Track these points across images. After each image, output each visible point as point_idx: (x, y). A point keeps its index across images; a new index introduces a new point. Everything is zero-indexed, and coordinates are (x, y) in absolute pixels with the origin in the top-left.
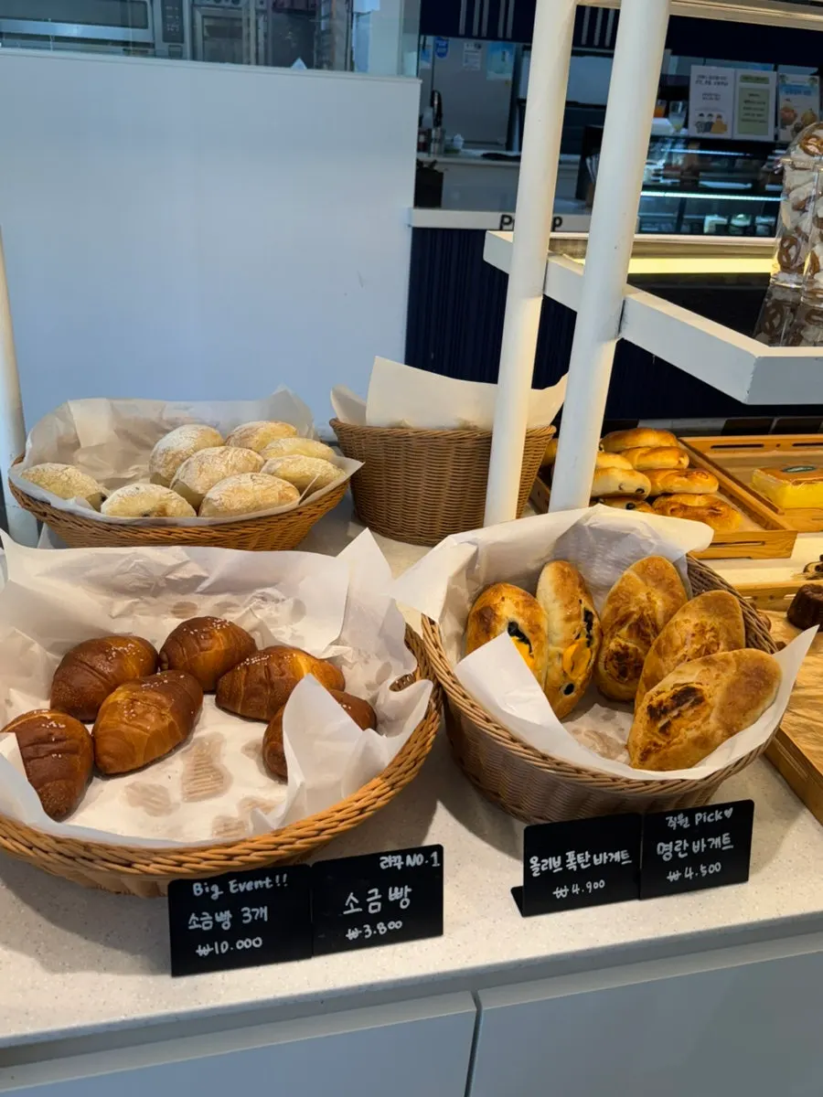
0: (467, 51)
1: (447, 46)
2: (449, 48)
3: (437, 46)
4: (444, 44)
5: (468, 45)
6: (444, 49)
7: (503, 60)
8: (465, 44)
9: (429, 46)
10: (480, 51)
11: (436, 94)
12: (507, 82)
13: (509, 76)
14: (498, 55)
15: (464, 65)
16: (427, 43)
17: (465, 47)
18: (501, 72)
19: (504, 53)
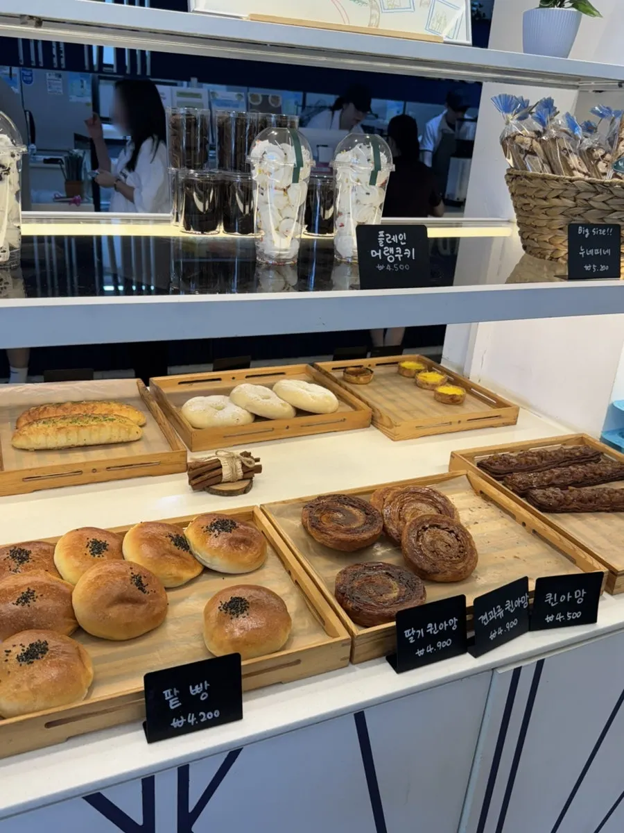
0: (49, 79)
1: (31, 75)
2: (34, 75)
3: (22, 75)
4: (28, 74)
5: (50, 75)
6: (30, 78)
7: (82, 87)
8: (47, 74)
9: (16, 75)
10: (60, 79)
11: (28, 113)
12: (87, 104)
13: (89, 100)
14: (77, 83)
15: (49, 90)
16: (13, 72)
17: (48, 77)
18: (82, 95)
19: (82, 81)
